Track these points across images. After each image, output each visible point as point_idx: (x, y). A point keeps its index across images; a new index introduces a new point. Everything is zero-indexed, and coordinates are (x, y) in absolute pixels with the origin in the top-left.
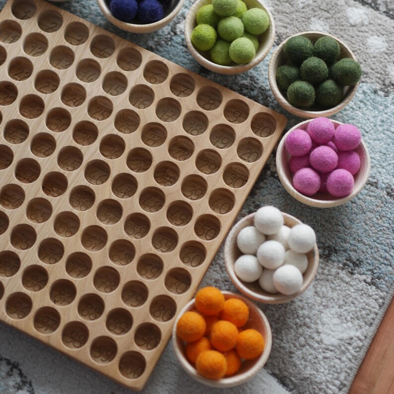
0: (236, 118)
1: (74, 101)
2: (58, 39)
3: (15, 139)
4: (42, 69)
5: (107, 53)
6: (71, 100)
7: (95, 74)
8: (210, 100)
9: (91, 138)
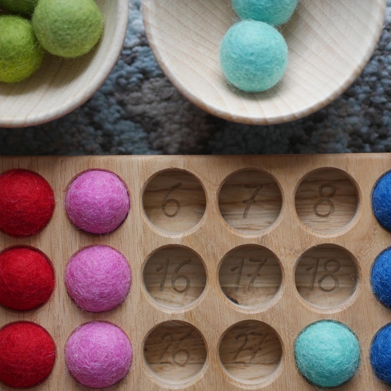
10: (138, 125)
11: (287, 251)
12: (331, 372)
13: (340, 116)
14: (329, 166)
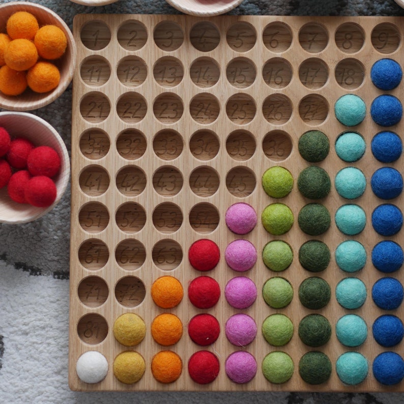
0: (384, 42)
1: (204, 110)
2: (153, 52)
3: (166, 186)
4: (156, 96)
5: (207, 37)
6: (200, 111)
7: (208, 68)
8: (346, 35)
9: (245, 143)
10: (257, 6)
11: (332, 61)
12: (353, 116)
13: (353, 4)
14: (351, 21)
